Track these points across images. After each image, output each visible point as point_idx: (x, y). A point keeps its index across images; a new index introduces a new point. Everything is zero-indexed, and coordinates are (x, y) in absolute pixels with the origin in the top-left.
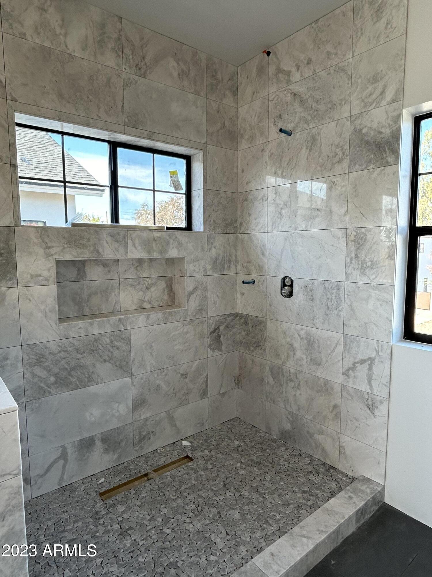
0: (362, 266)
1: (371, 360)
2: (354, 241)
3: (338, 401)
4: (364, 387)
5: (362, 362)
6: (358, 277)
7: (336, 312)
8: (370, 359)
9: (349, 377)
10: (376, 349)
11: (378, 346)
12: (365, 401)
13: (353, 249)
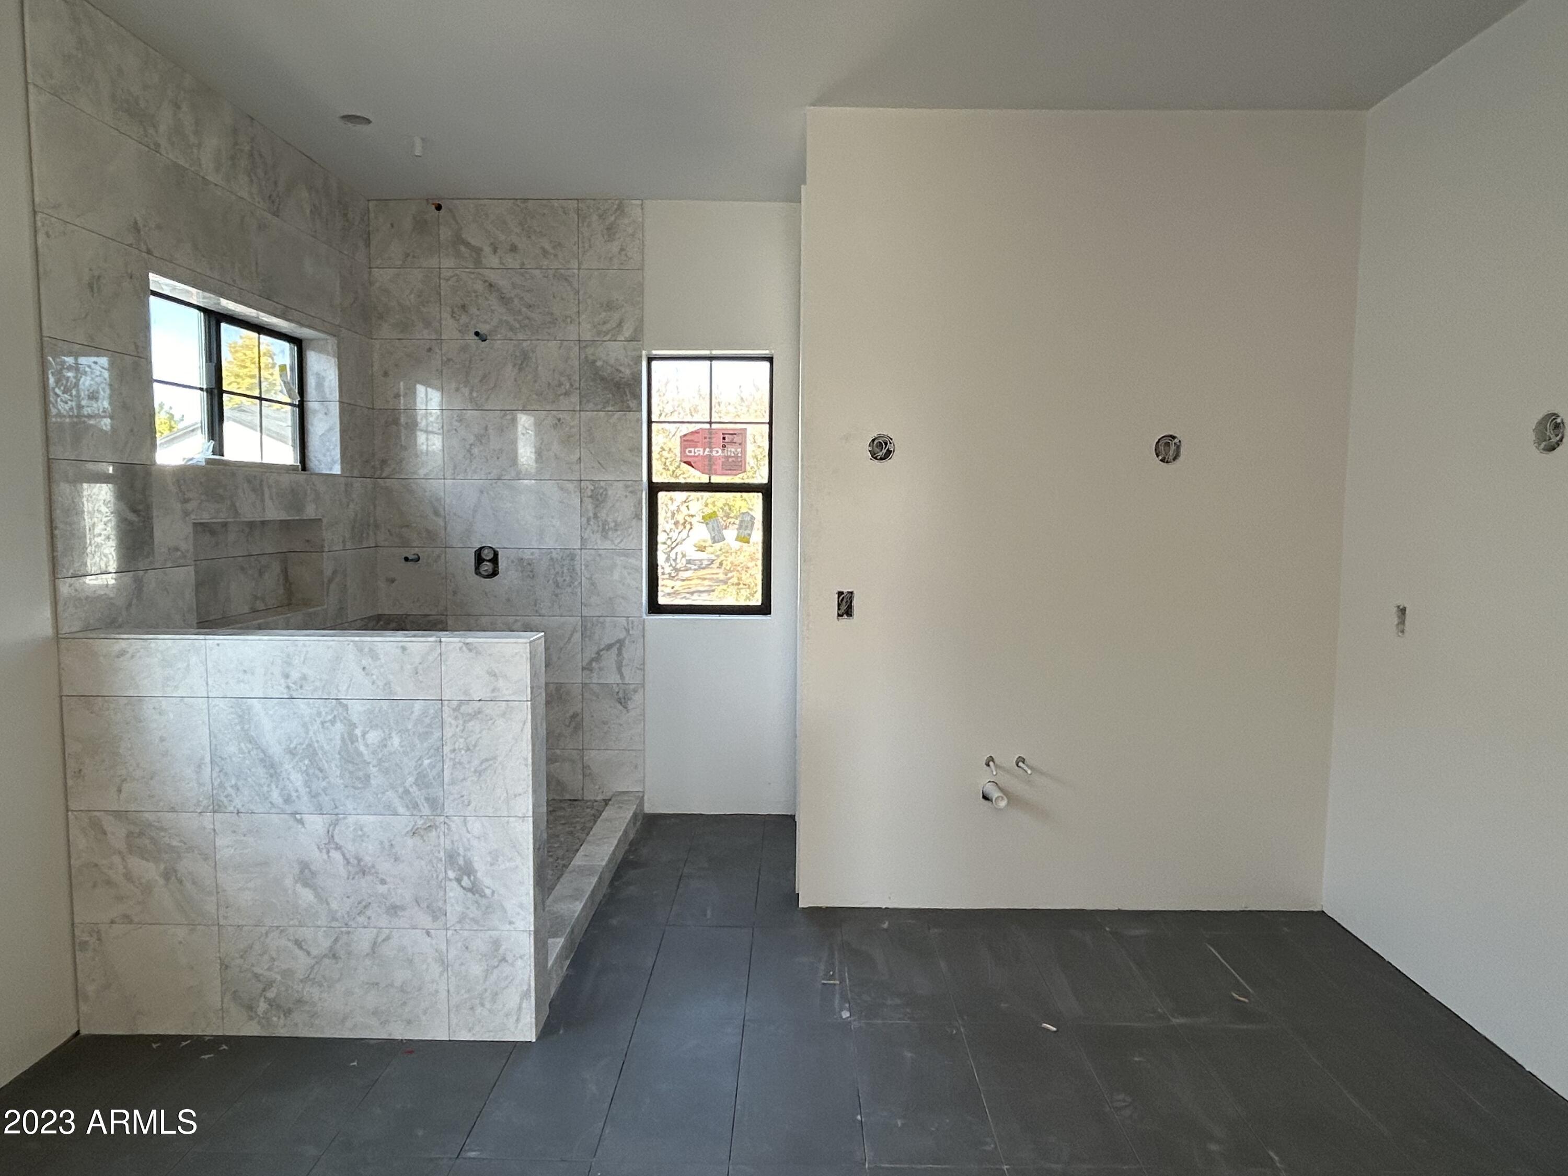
0: (604, 529)
1: (620, 643)
2: (591, 497)
3: (577, 708)
4: (613, 678)
5: (609, 647)
6: (599, 542)
7: (569, 590)
8: (619, 641)
9: (591, 670)
10: (625, 628)
11: (628, 624)
12: (615, 694)
13: (590, 507)
